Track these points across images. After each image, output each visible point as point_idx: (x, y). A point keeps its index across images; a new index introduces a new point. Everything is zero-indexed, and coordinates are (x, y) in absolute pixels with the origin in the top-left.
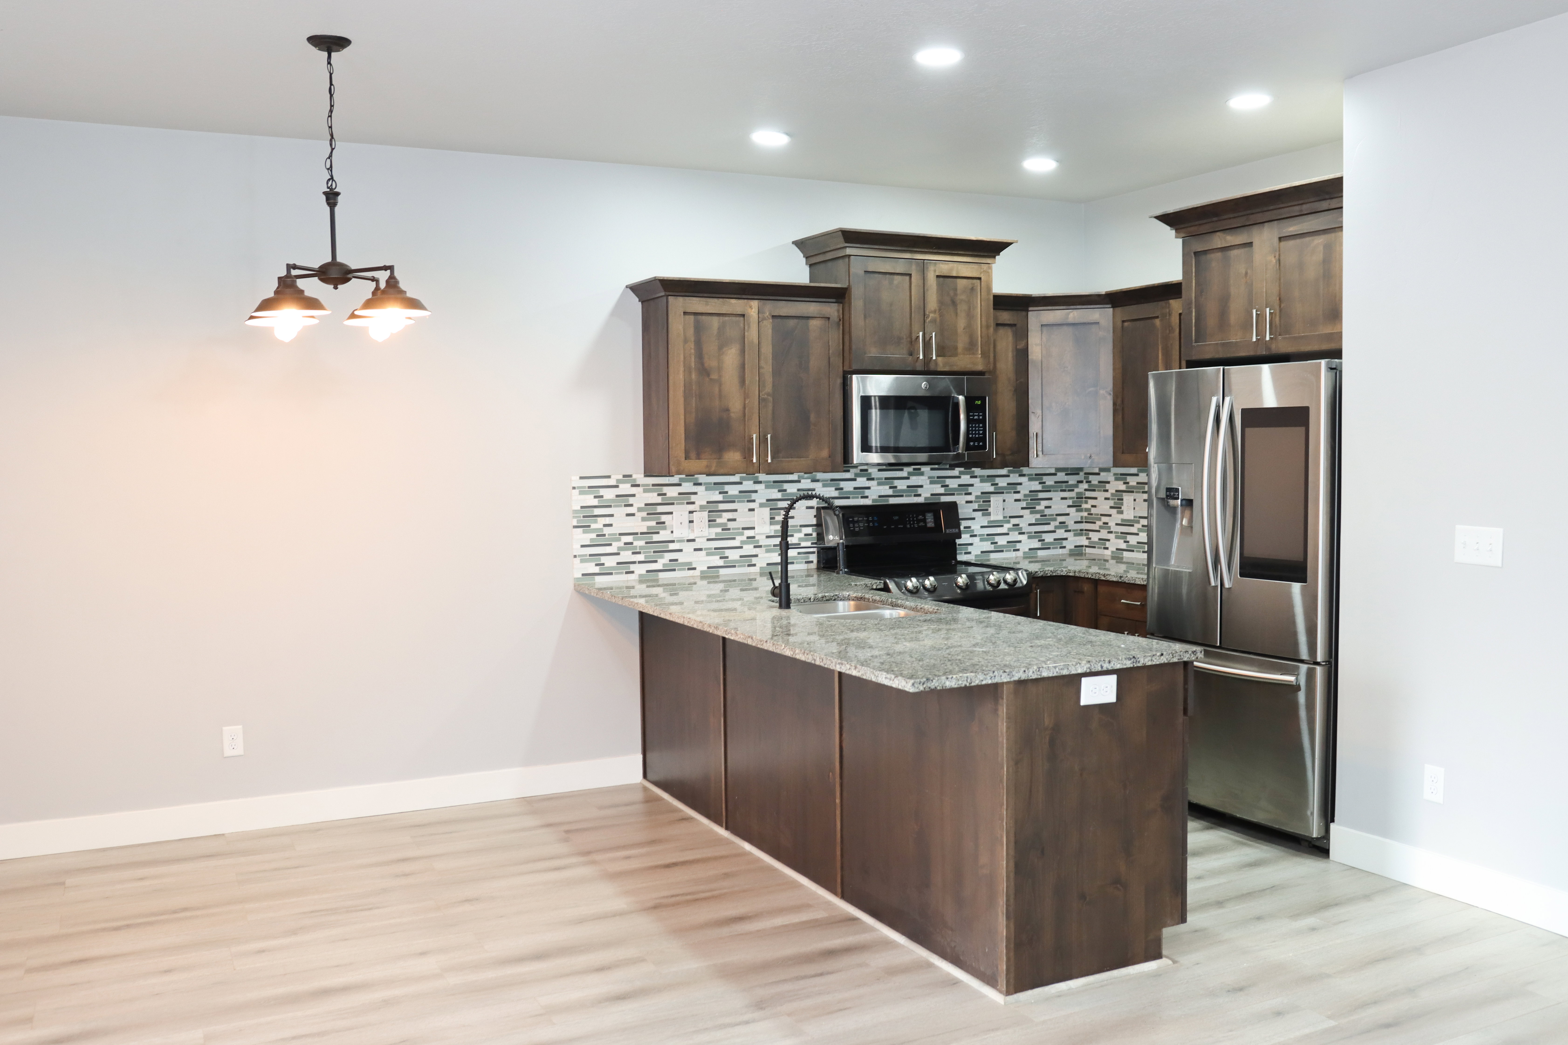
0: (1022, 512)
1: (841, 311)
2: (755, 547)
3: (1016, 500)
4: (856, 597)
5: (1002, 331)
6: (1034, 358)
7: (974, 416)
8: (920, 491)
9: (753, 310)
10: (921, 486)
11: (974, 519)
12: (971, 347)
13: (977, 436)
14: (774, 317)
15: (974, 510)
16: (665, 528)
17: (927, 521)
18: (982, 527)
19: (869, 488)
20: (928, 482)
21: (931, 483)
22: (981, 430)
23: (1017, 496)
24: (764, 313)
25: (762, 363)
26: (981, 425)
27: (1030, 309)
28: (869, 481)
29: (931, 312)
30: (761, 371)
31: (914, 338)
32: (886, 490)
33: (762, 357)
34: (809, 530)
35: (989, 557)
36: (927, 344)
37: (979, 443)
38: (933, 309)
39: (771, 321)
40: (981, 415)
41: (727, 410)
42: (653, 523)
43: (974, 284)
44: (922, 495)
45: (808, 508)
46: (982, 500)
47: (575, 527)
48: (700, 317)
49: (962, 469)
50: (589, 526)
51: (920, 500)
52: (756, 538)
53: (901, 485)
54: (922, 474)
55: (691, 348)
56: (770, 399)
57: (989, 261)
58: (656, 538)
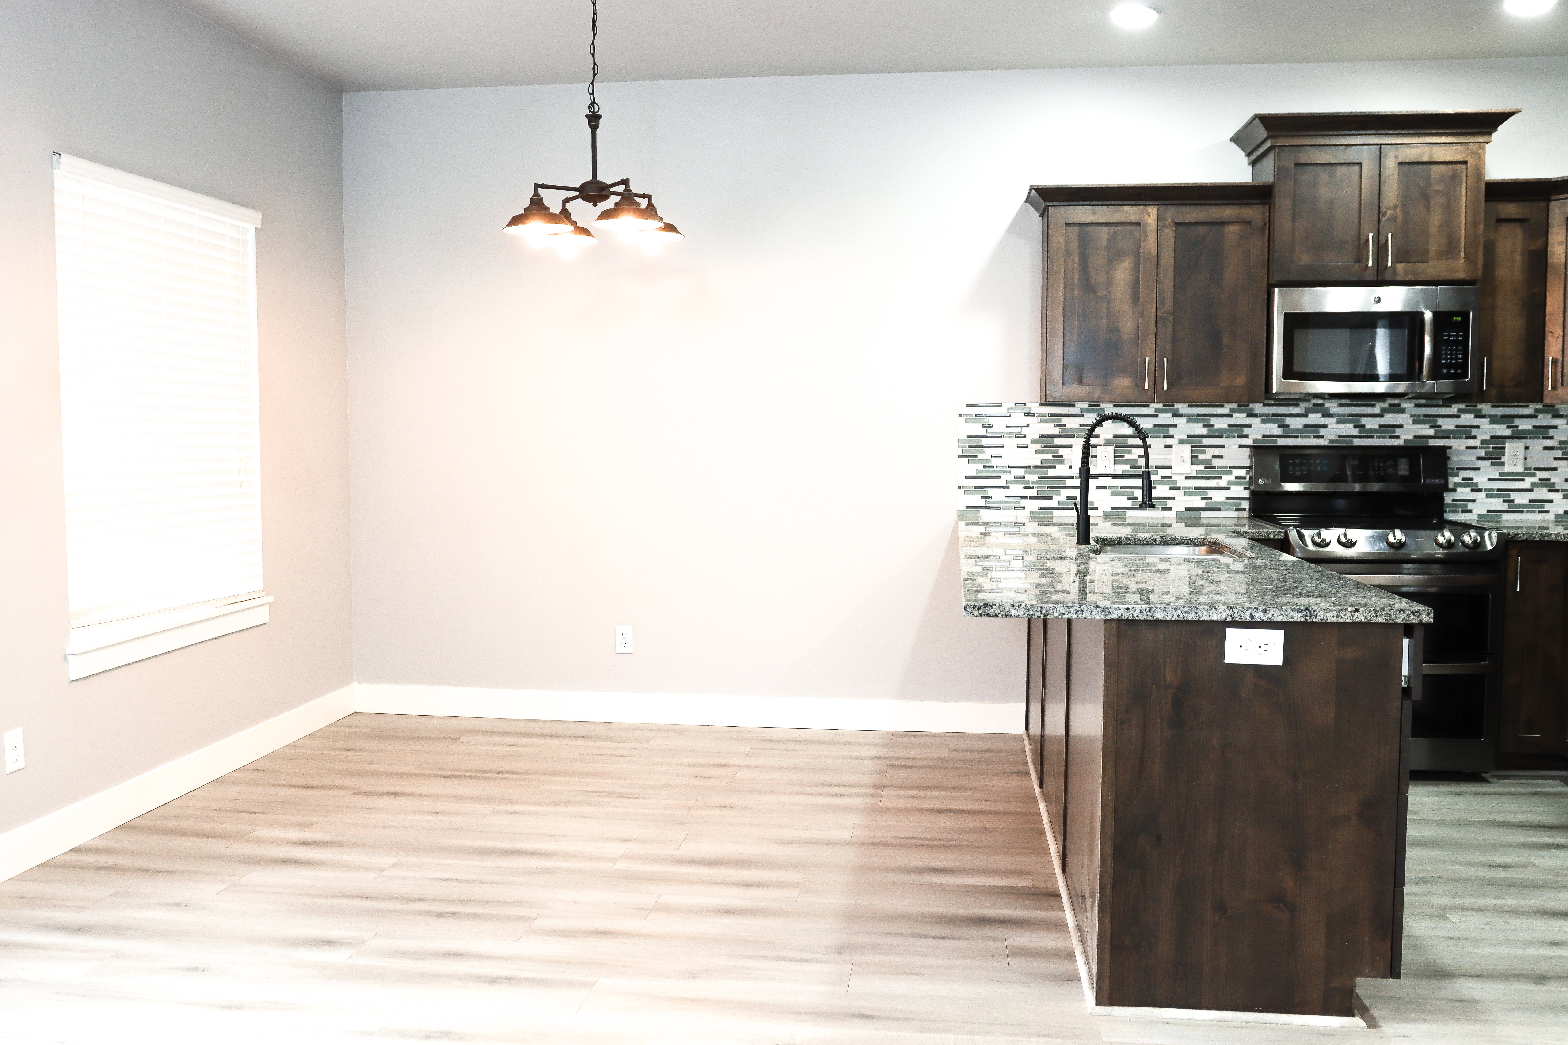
0: (1555, 464)
1: (1267, 214)
2: (1171, 488)
3: (1546, 448)
5: (1505, 229)
6: (1556, 261)
7: (1449, 336)
8: (1398, 431)
9: (1151, 217)
10: (1401, 426)
11: (1478, 469)
12: (1449, 250)
13: (1454, 361)
14: (1177, 224)
15: (1479, 458)
16: (1062, 463)
17: (1399, 468)
18: (1490, 480)
19: (1325, 426)
20: (1411, 421)
21: (1415, 422)
22: (1460, 354)
23: (1549, 443)
24: (1165, 220)
25: (1161, 278)
26: (1460, 348)
27: (1553, 197)
28: (1326, 419)
29: (1390, 208)
30: (1160, 286)
31: (1363, 240)
32: (1349, 429)
33: (1161, 271)
34: (1242, 473)
35: (1500, 518)
36: (1381, 249)
37: (1456, 371)
38: (1392, 204)
39: (1174, 228)
40: (1461, 336)
41: (1117, 331)
42: (1049, 457)
43: (1457, 170)
44: (1401, 437)
45: (1241, 446)
46: (1491, 446)
47: (960, 457)
48: (1086, 228)
49: (1463, 406)
50: (976, 457)
51: (1399, 442)
52: (1174, 479)
53: (1371, 424)
54: (1403, 411)
55: (1075, 263)
56: (1171, 317)
57: (1481, 139)
58: (1051, 472)
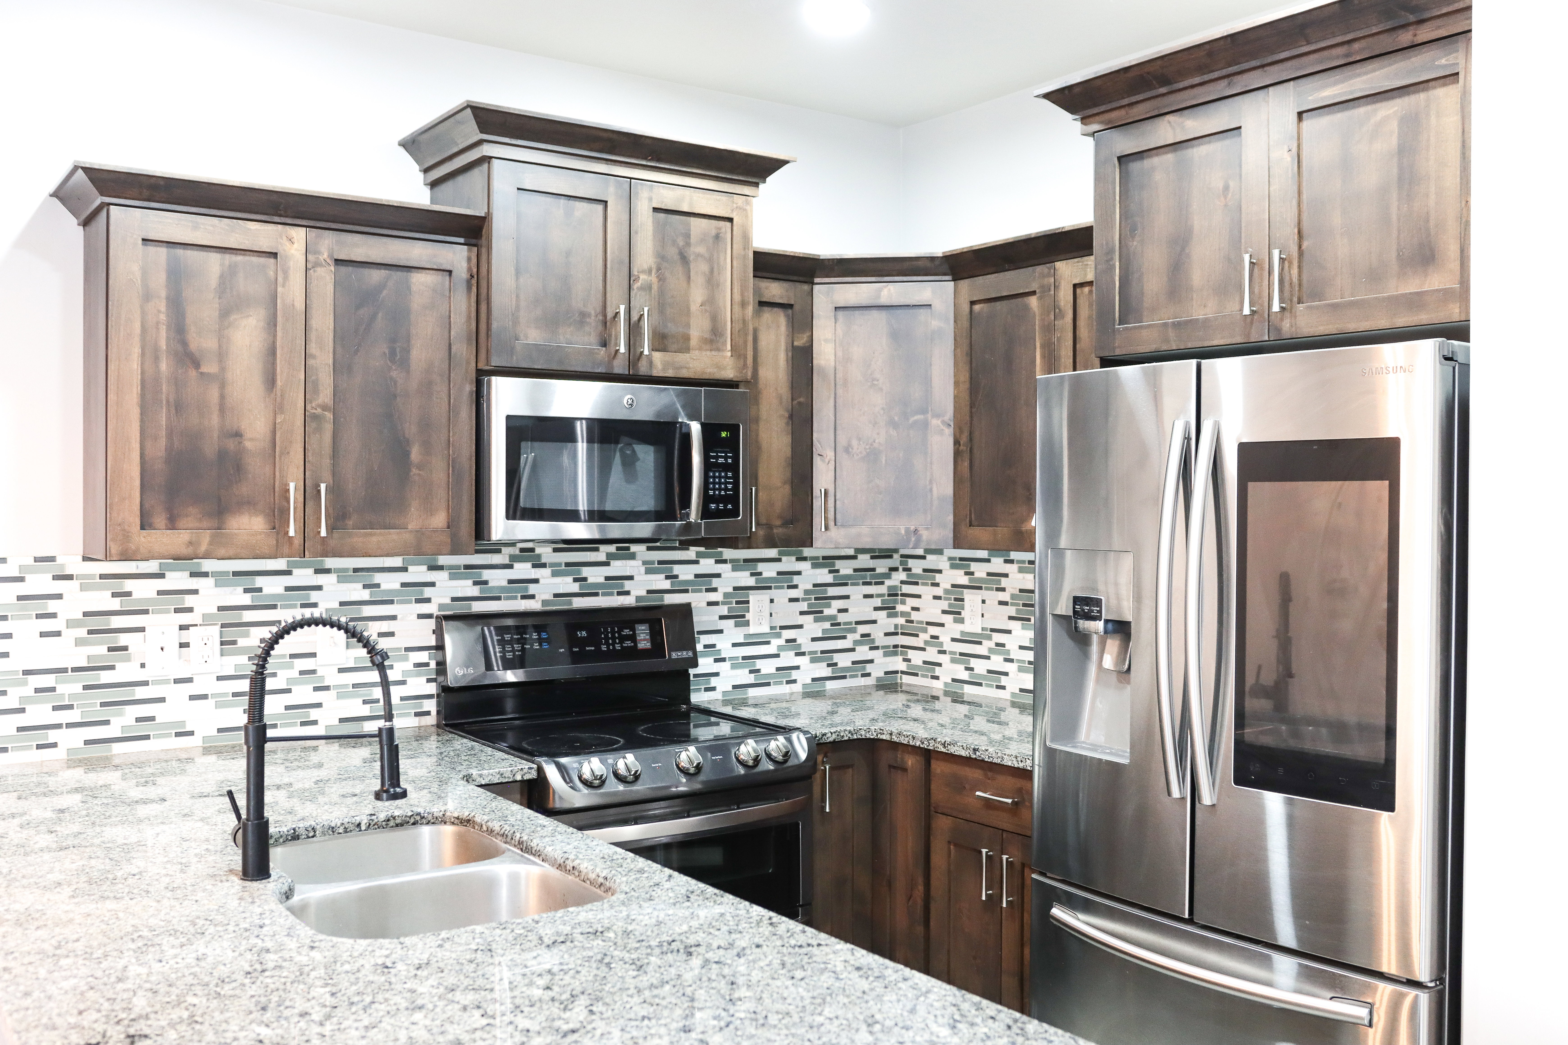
0: (801, 620)
1: (474, 260)
2: (316, 689)
3: (791, 600)
4: (458, 818)
5: (768, 315)
6: (823, 363)
7: (717, 457)
8: (628, 585)
9: (296, 245)
10: (631, 578)
11: (720, 631)
12: (713, 337)
13: (723, 493)
14: (338, 262)
15: (722, 618)
16: (128, 659)
17: (638, 638)
18: (734, 645)
19: (536, 581)
20: (643, 569)
21: (648, 571)
22: (730, 483)
23: (794, 593)
24: (317, 252)
25: (313, 348)
26: (730, 474)
27: (817, 280)
28: (537, 570)
29: (643, 272)
30: (310, 362)
31: (610, 315)
32: (567, 585)
33: (313, 336)
34: (423, 657)
35: (746, 694)
36: (634, 329)
37: (725, 506)
38: (645, 267)
39: (333, 268)
40: (730, 457)
41: (238, 434)
42: (102, 650)
43: (720, 229)
44: (632, 593)
45: (421, 616)
46: (734, 600)
48: (180, 252)
49: (702, 549)
51: (628, 601)
52: (319, 674)
53: (595, 575)
54: (632, 556)
55: (159, 311)
56: (329, 416)
57: (746, 190)
58: (106, 677)
